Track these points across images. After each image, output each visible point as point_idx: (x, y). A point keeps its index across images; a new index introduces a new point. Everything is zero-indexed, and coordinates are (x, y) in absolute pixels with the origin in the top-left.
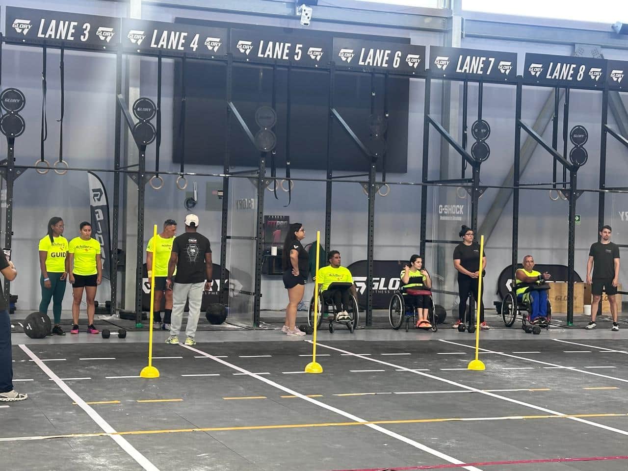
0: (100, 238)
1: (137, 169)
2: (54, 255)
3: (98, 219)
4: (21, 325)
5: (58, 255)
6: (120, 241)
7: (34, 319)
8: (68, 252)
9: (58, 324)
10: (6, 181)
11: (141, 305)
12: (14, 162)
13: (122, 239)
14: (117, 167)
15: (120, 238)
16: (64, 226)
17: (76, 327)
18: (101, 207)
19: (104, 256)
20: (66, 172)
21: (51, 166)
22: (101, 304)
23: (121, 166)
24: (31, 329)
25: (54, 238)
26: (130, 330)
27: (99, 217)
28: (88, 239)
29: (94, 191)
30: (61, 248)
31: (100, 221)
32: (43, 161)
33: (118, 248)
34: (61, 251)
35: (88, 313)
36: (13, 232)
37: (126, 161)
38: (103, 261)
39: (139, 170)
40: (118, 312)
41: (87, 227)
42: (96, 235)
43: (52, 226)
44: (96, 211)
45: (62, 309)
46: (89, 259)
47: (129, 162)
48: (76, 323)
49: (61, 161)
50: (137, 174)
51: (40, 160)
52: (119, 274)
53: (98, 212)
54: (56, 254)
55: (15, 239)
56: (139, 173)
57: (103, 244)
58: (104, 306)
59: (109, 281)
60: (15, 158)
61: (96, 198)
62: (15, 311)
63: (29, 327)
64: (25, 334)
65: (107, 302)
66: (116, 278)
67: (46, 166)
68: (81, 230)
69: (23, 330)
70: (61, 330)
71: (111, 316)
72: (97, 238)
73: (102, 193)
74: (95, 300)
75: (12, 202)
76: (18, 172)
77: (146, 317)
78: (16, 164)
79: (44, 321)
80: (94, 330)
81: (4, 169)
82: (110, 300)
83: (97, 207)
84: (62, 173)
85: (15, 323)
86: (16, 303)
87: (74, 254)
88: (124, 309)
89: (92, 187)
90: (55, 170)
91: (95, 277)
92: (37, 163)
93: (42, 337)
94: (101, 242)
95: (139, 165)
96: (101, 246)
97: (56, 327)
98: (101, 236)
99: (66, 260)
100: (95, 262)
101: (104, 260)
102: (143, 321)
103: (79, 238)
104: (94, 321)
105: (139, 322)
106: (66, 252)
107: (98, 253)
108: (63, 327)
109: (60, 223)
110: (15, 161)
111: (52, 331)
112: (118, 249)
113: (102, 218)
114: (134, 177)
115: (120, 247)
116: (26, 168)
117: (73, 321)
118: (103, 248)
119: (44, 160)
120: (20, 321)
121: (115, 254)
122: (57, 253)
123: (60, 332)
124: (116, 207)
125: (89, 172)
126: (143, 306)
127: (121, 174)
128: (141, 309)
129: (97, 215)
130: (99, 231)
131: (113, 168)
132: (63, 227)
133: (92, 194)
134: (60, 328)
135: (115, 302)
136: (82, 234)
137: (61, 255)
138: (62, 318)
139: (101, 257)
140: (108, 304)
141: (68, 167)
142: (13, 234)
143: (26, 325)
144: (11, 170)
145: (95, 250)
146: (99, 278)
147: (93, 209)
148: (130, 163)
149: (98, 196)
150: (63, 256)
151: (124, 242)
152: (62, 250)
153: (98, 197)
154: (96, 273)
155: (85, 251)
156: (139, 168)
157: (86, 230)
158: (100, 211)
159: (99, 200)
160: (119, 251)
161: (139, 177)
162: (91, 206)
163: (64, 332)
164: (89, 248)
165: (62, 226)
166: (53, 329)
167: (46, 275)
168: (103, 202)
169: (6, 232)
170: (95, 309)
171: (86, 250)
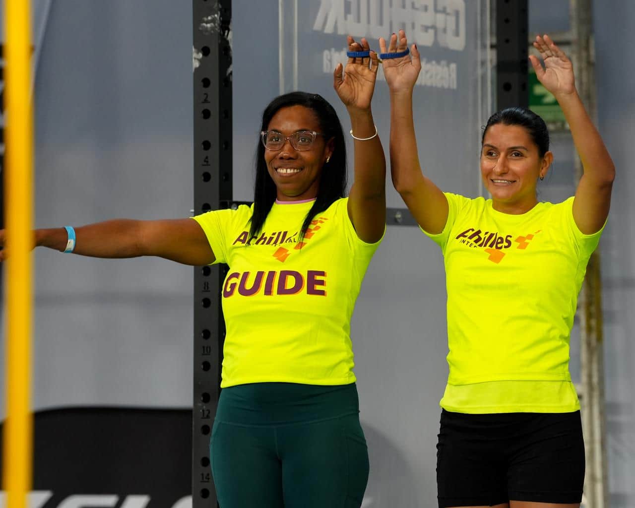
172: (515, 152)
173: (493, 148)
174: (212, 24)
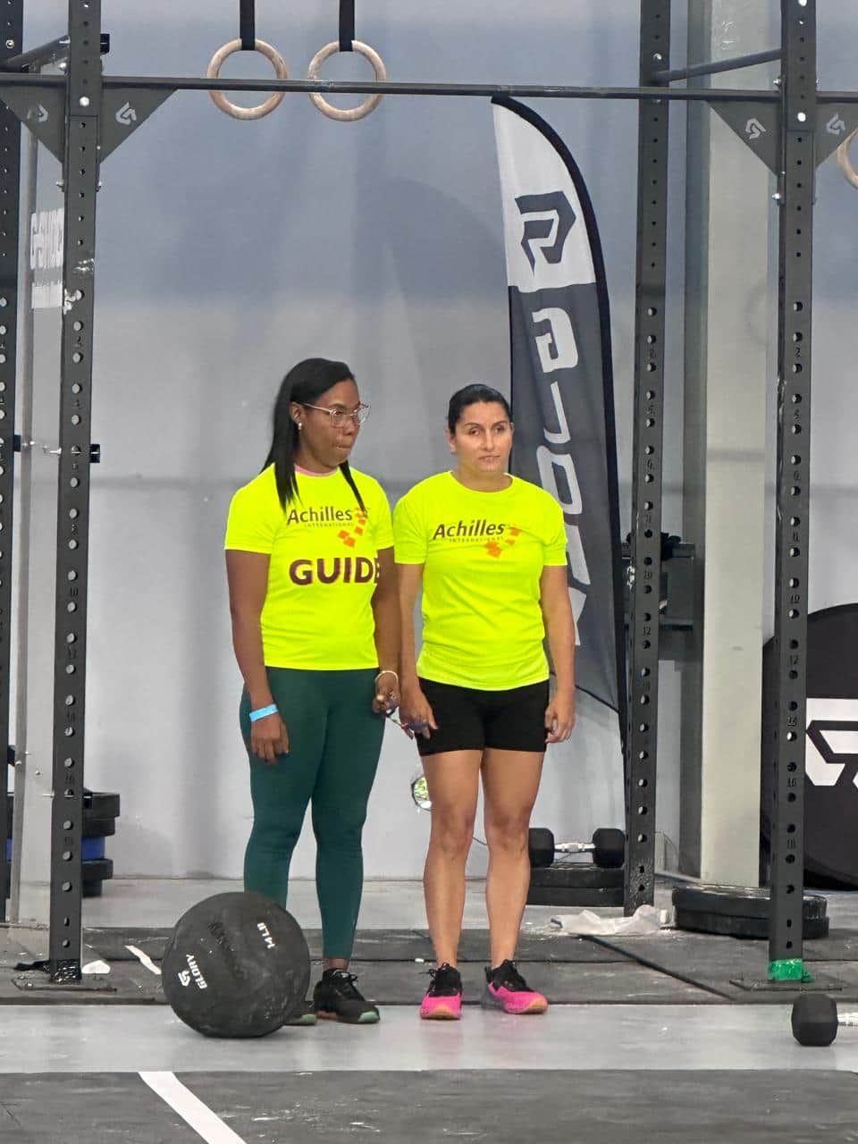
0: (558, 471)
1: (764, 79)
2: (308, 574)
3: (548, 365)
4: (146, 960)
5: (329, 572)
6: (673, 490)
7: (216, 929)
8: (386, 555)
9: (339, 963)
10: (57, 167)
11: (799, 854)
12: (103, 57)
13: (680, 479)
14: (652, 73)
15: (671, 471)
16: (362, 415)
17: (445, 982)
18: (565, 298)
19: (583, 575)
20: (374, 105)
21: (292, 77)
22: (574, 847)
23: (675, 66)
24: (203, 985)
25: (301, 477)
26: (741, 994)
27: (554, 355)
28: (499, 484)
29: (525, 204)
30: (343, 535)
31: (557, 375)
32: (248, 44)
33: (664, 530)
34: (344, 552)
35: (487, 900)
36: (96, 447)
37: (699, 33)
38: (578, 600)
39: (784, 86)
40: (663, 894)
41: (483, 413)
42: (542, 453)
43: (296, 413)
44: (539, 317)
45: (369, 870)
46: (507, 596)
47: (714, 40)
48: (446, 955)
49: (346, 46)
50: (769, 109)
51: (238, 42)
52: (668, 676)
53: (546, 327)
54: (314, 569)
55: (106, 483)
56: (777, 104)
57: (576, 508)
58: (589, 858)
59: (614, 718)
60: (106, 38)
61: (535, 244)
62: (105, 883)
63: (191, 975)
64: (168, 1011)
65: (600, 836)
66: (651, 701)
67: (268, 75)
68: (452, 429)
69: (159, 991)
70: (356, 995)
71: (628, 914)
72: (546, 474)
73: (573, 218)
74: (535, 822)
75: (90, 277)
76: (124, 114)
77: (826, 921)
78: (114, 65)
79: (271, 945)
80: (519, 996)
81: (52, 94)
82: (621, 826)
83: (546, 298)
84: (254, 111)
85: (109, 947)
86: (108, 839)
87: (422, 567)
88: (697, 875)
89: (514, 185)
90: (318, 97)
91: (537, 695)
92: (221, 56)
93: (259, 1030)
94: (564, 497)
95: (781, 55)
96: (569, 519)
97: (329, 977)
98: (566, 461)
99: (376, 601)
100: (539, 613)
101: (583, 597)
102: (807, 944)
103: (448, 474)
104: (522, 941)
105: (790, 949)
106: (372, 557)
107: (550, 563)
108: (364, 976)
109: (337, 395)
110: (105, 49)
111: (310, 997)
112: (664, 536)
113: (568, 357)
114: (755, 128)
115: (671, 524)
116: (168, 87)
117: (425, 942)
118: (575, 530)
119: (258, 41)
120: (138, 935)
121: (648, 561)
122: (321, 563)
123: (348, 1004)
124: (649, 294)
125: (502, 98)
126: (807, 860)
127: (677, 109)
128: (798, 880)
129: (542, 343)
130: (557, 430)
131: (631, 80)
132: (355, 420)
133: (515, 222)
134: (350, 980)
135: (648, 839)
136: (460, 451)
137: (347, 571)
138: (365, 922)
139: (573, 582)
140: (609, 849)
141: (387, 78)
142: (95, 459)
143: (171, 962)
144: (85, 101)
145: (537, 547)
146: (559, 704)
147: (520, 305)
148: (723, 46)
149: (546, 236)
150: (359, 579)
151: (693, 492)
152: (351, 543)
153: (550, 241)
154: (543, 676)
155: (484, 554)
156: (784, 69)
157: (476, 430)
158: (559, 319)
159: (553, 255)
160: (669, 546)
161: (783, 124)
162: (512, 291)
163: (372, 1007)
164: (507, 534)
165: (349, 410)
166: (319, 985)
167: (261, 691)
168: (576, 268)
169: (61, 445)
170: (533, 876)
171: (493, 549)
172: (499, 428)
173: (478, 426)
174: (88, 268)
